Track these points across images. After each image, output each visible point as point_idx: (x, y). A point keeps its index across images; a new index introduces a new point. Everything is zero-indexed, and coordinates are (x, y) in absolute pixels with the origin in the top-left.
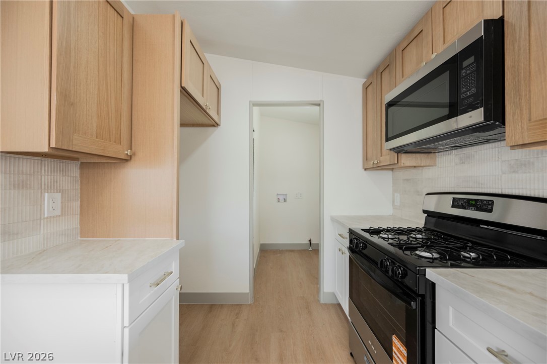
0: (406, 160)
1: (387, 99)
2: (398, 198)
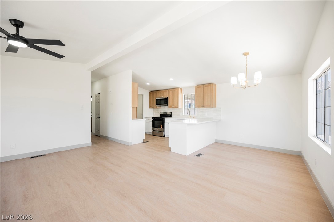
0: (158, 107)
1: (157, 98)
2: (154, 113)
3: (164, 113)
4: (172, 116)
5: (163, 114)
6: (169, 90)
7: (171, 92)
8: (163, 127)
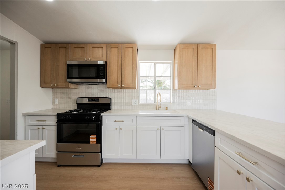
1: (69, 62)
2: (57, 101)
3: (89, 100)
4: (113, 107)
5: (85, 101)
6: (108, 45)
7: (114, 52)
8: (99, 140)
